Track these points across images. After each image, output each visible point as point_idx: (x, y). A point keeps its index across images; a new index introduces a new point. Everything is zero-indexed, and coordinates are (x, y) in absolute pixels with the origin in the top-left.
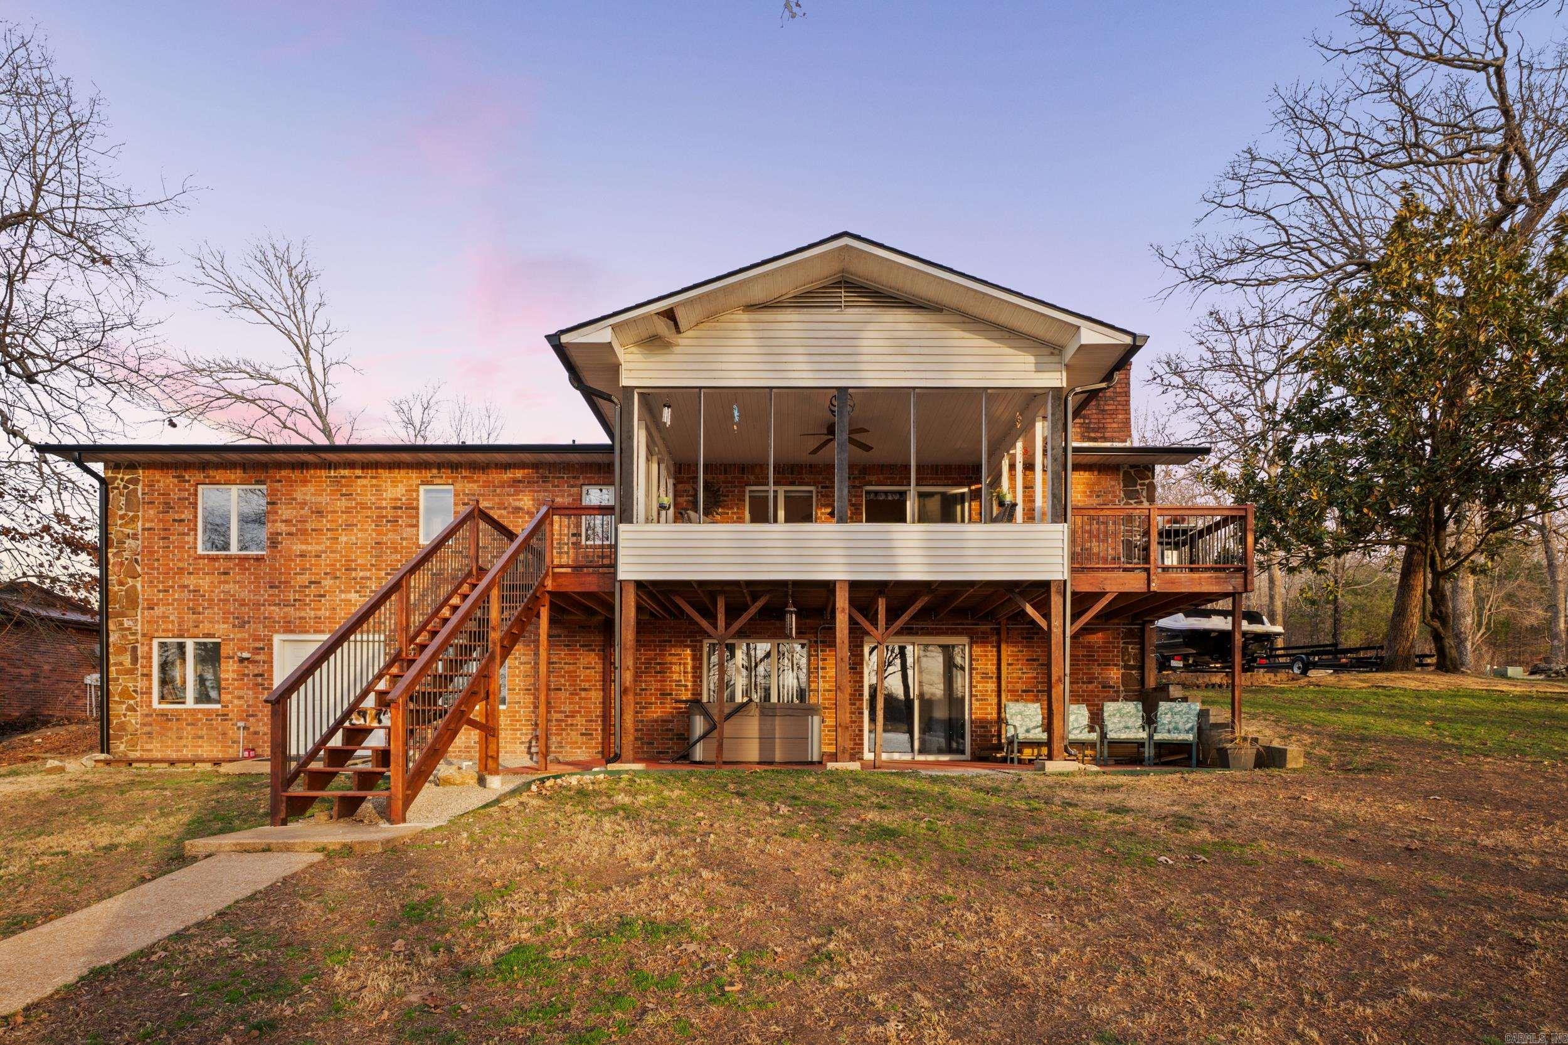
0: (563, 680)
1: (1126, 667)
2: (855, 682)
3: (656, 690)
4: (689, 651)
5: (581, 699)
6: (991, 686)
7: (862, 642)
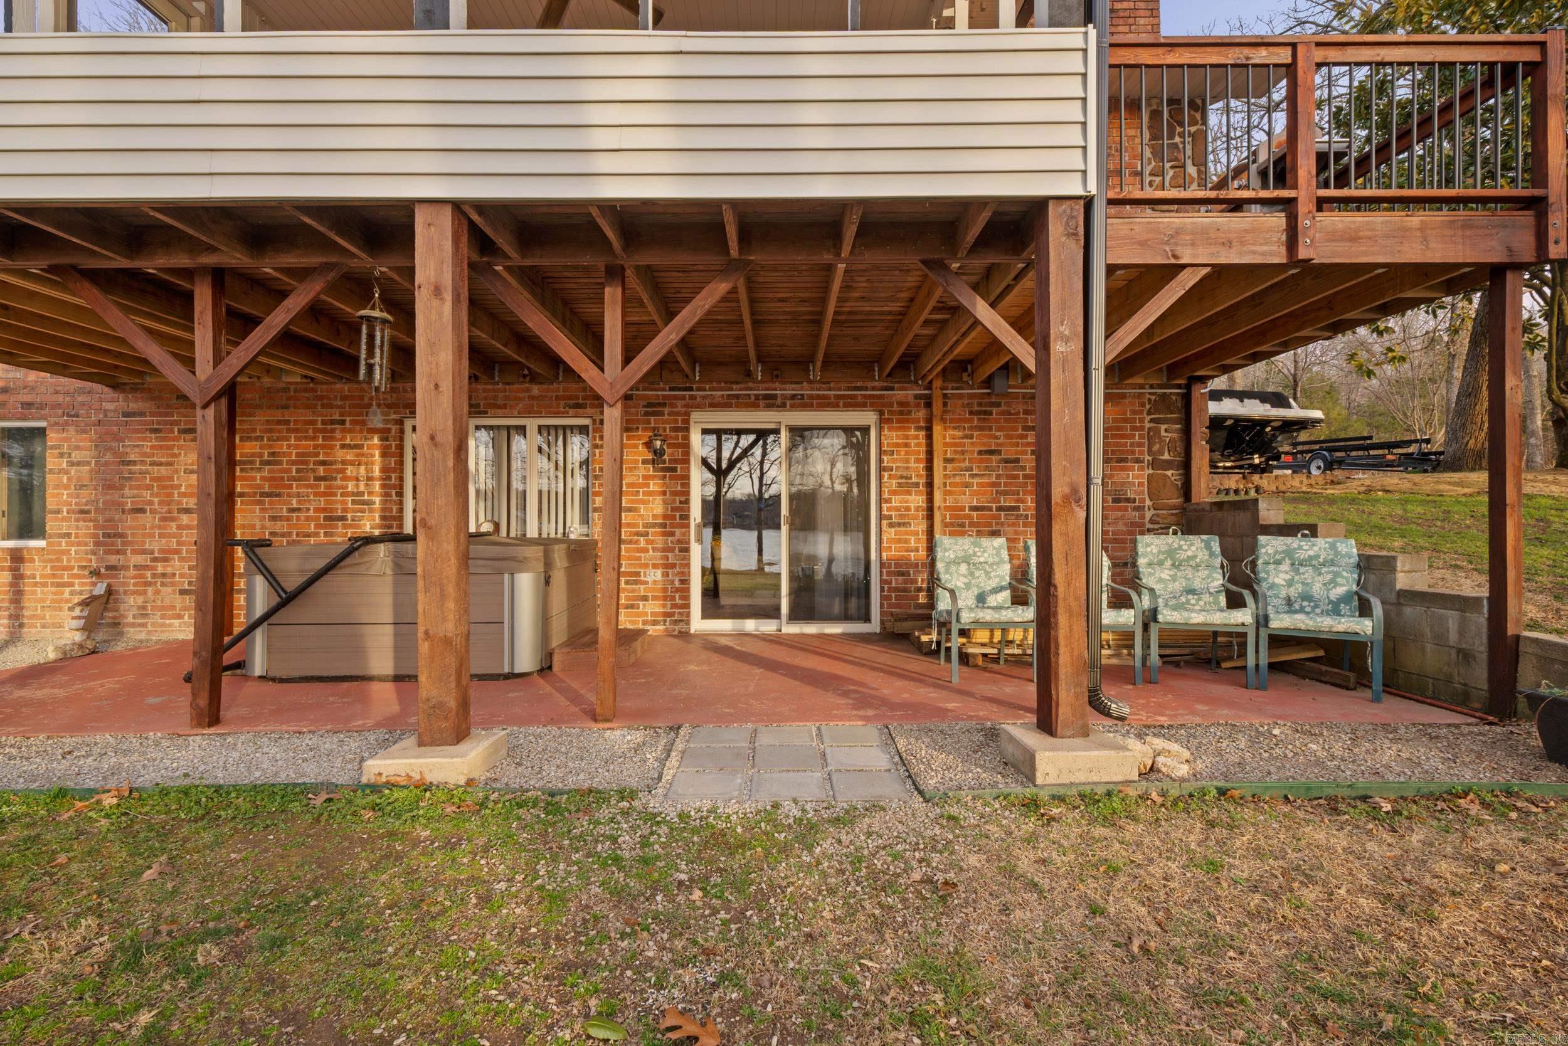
0: (147, 495)
1: (1155, 464)
2: (675, 493)
3: (316, 510)
4: (376, 440)
5: (179, 527)
6: (917, 500)
7: (687, 422)
